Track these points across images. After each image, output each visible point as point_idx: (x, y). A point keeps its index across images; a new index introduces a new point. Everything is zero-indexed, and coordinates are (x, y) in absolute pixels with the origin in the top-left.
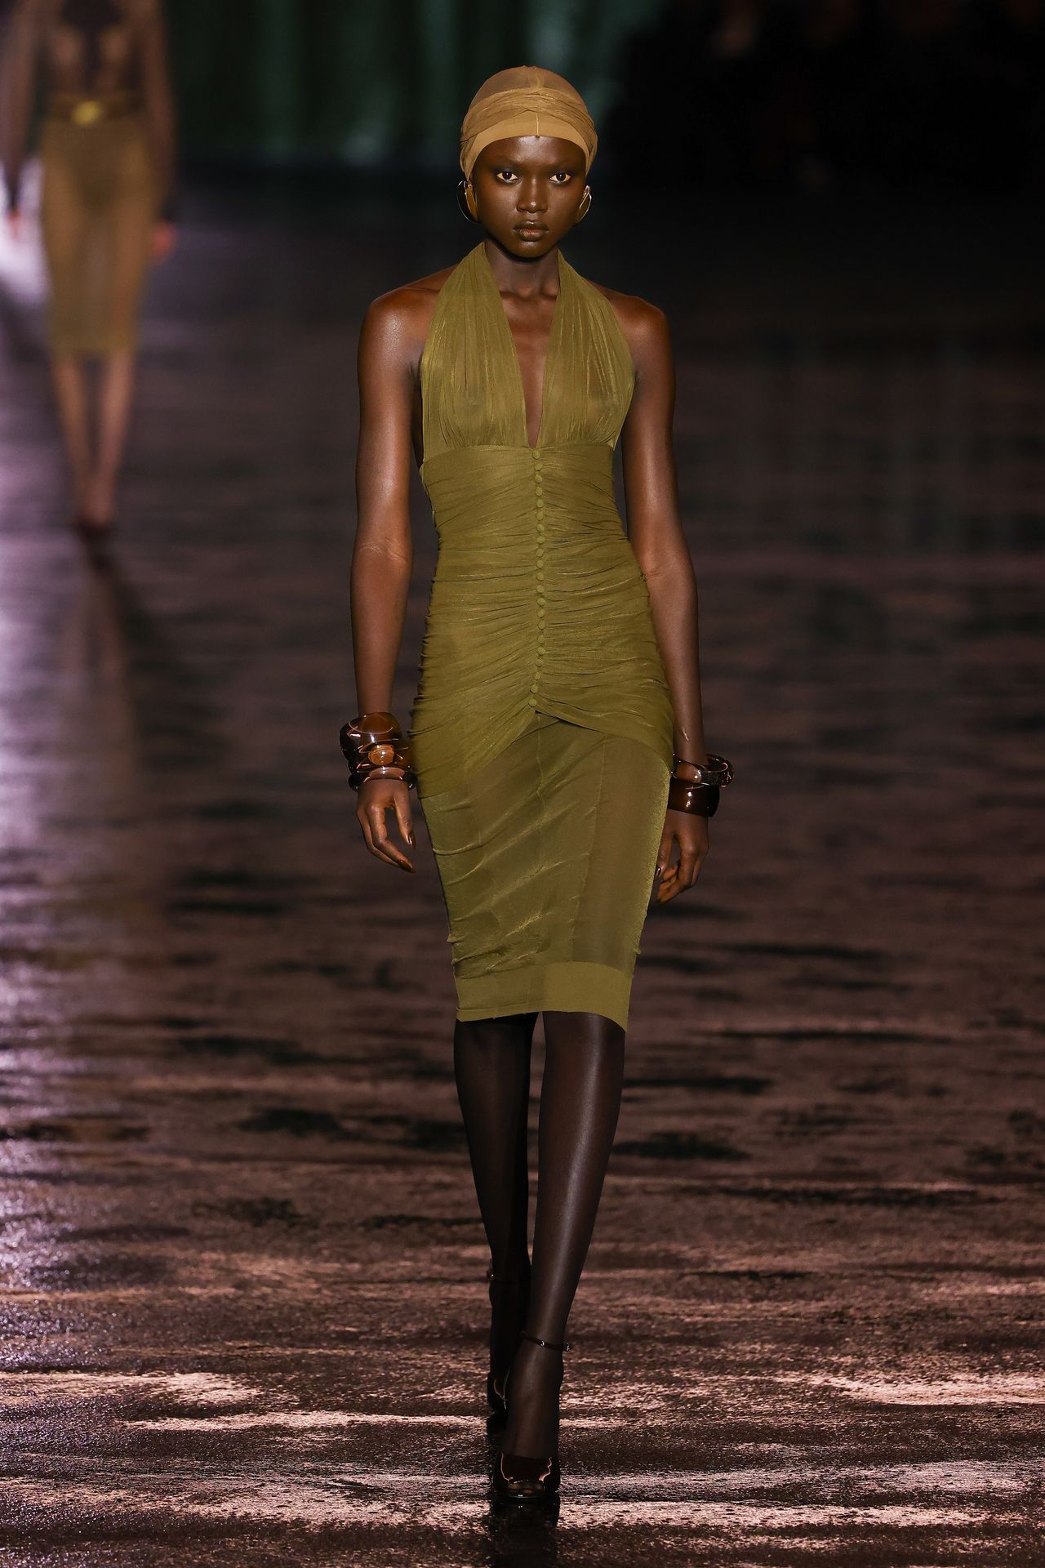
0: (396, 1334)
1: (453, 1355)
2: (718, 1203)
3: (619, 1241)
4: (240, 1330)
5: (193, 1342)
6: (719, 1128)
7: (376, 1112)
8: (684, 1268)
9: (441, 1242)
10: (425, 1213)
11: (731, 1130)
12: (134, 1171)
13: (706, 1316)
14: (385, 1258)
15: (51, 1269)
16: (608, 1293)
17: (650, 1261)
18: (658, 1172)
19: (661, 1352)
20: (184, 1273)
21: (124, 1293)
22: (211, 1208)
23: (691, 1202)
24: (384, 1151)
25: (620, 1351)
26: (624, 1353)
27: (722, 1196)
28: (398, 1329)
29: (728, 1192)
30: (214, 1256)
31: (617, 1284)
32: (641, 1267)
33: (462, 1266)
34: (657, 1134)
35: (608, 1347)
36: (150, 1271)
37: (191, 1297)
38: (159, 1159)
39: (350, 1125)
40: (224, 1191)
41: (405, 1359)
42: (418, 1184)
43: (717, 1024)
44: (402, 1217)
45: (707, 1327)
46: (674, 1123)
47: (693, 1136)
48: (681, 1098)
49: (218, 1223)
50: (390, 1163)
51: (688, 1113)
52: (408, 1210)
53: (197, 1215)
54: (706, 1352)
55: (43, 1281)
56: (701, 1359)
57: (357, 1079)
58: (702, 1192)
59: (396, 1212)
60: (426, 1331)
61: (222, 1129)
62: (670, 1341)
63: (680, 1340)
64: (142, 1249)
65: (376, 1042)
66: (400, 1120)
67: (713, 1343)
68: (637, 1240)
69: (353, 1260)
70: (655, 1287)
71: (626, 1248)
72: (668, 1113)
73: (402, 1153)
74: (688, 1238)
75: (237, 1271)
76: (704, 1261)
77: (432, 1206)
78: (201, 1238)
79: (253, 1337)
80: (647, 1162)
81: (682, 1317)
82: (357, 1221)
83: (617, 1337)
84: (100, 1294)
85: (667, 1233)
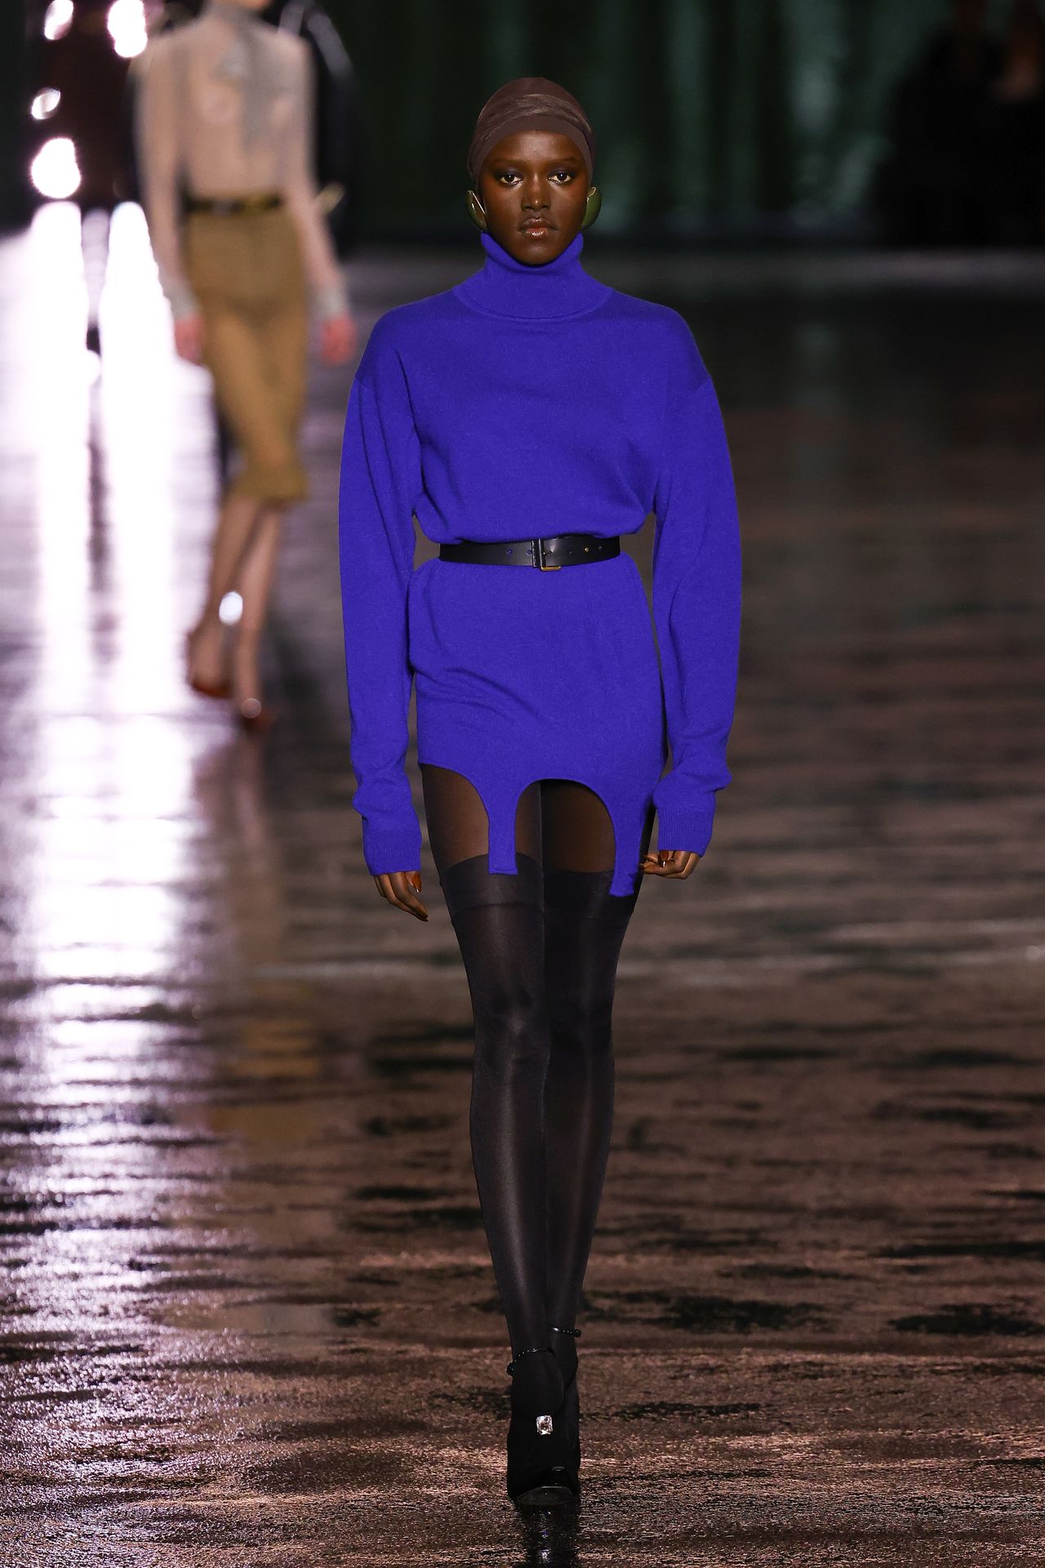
0: (657, 1535)
1: (721, 1557)
2: (1015, 1382)
3: (906, 1427)
4: (484, 1533)
5: (430, 1546)
6: (1014, 1298)
7: (632, 1288)
8: (979, 1457)
9: (706, 1432)
10: (688, 1400)
11: (1028, 1301)
12: (362, 1359)
13: (1004, 1509)
14: (644, 1451)
15: (272, 1469)
16: (894, 1486)
17: (939, 1450)
18: (947, 1350)
19: (954, 1550)
20: (420, 1471)
21: (355, 1495)
22: (451, 1399)
23: (985, 1383)
24: (642, 1332)
25: (908, 1549)
26: (913, 1551)
27: (1020, 1375)
28: (661, 1529)
29: (1025, 1369)
30: (454, 1452)
31: (903, 1475)
32: (931, 1457)
33: (730, 1458)
34: (946, 1307)
35: (895, 1545)
36: (382, 1470)
37: (429, 1498)
38: (389, 1347)
39: (605, 1304)
40: (464, 1380)
41: (668, 1562)
42: (682, 1368)
43: (1012, 1186)
44: (662, 1405)
45: (1003, 1521)
46: (965, 1295)
47: (986, 1308)
48: (974, 1269)
49: (458, 1415)
50: (647, 1346)
51: (982, 1283)
52: (669, 1397)
53: (433, 1407)
54: (1004, 1549)
55: (264, 1482)
56: (999, 1557)
57: (612, 1253)
58: (997, 1371)
59: (656, 1400)
60: (692, 1531)
61: (461, 1310)
62: (963, 1536)
63: (975, 1536)
64: (373, 1446)
65: (632, 1211)
66: (659, 1297)
67: (1011, 1538)
68: (927, 1426)
69: (608, 1454)
70: (946, 1479)
71: (914, 1435)
72: (958, 1284)
73: (662, 1333)
74: (982, 1422)
75: (480, 1468)
76: (1002, 1447)
77: (695, 1393)
78: (438, 1431)
79: (500, 1541)
80: (936, 1339)
81: (977, 1511)
82: (614, 1410)
83: (903, 1535)
84: (328, 1496)
85: (959, 1416)
